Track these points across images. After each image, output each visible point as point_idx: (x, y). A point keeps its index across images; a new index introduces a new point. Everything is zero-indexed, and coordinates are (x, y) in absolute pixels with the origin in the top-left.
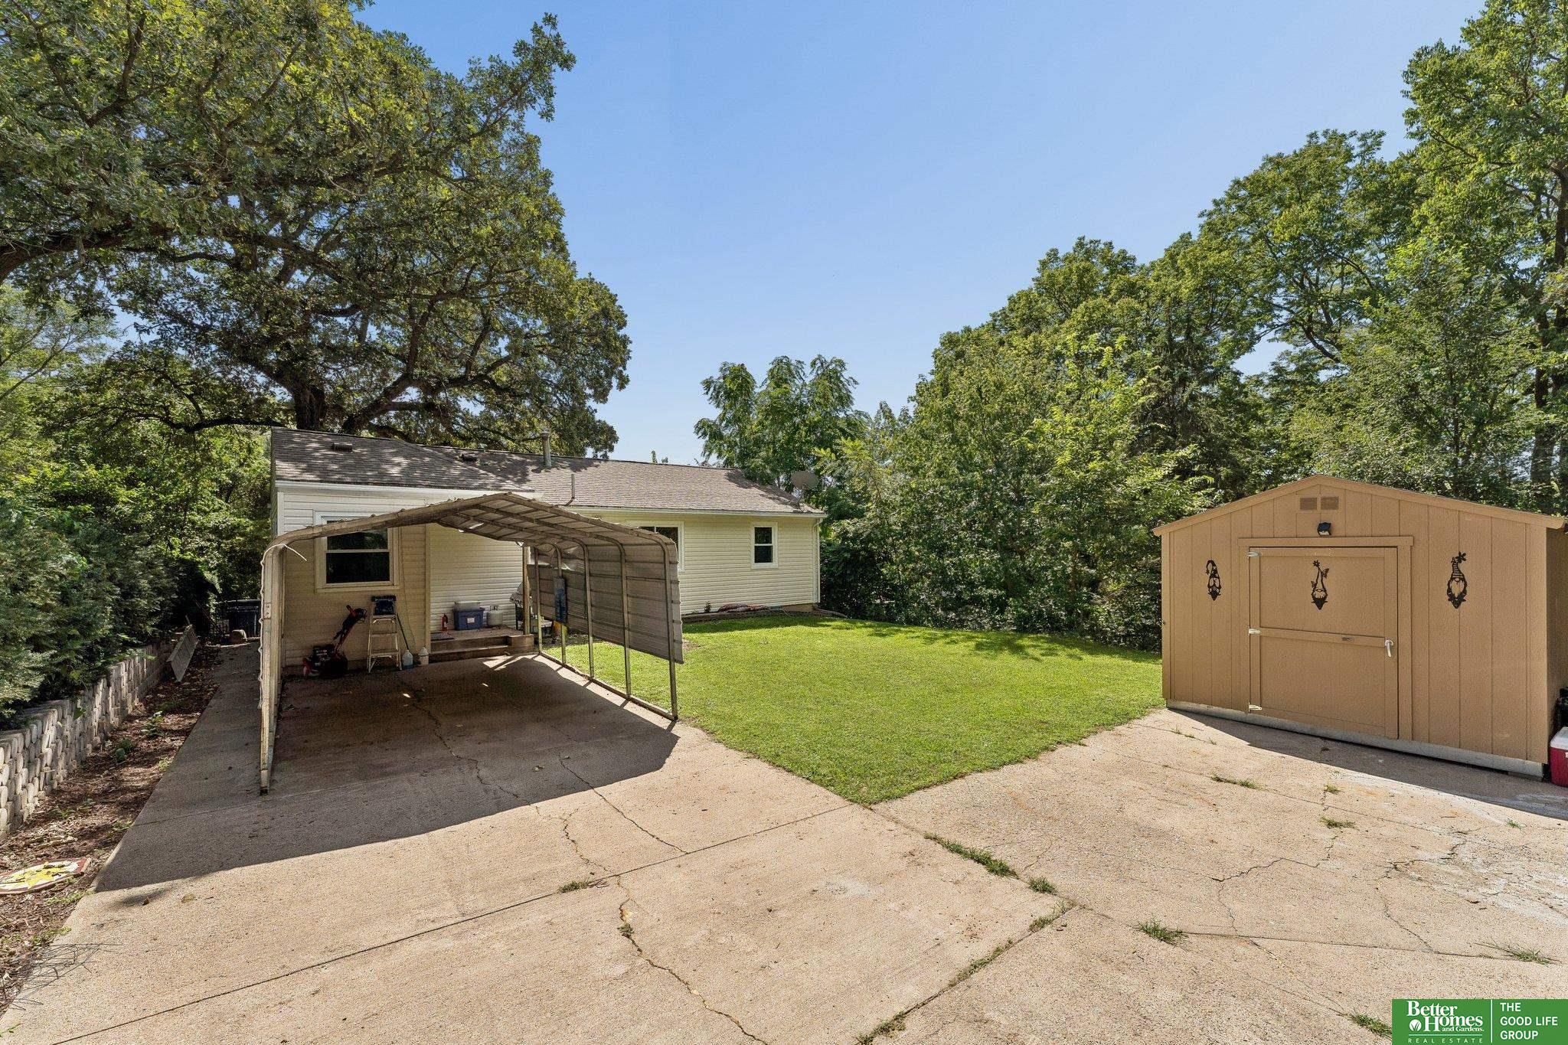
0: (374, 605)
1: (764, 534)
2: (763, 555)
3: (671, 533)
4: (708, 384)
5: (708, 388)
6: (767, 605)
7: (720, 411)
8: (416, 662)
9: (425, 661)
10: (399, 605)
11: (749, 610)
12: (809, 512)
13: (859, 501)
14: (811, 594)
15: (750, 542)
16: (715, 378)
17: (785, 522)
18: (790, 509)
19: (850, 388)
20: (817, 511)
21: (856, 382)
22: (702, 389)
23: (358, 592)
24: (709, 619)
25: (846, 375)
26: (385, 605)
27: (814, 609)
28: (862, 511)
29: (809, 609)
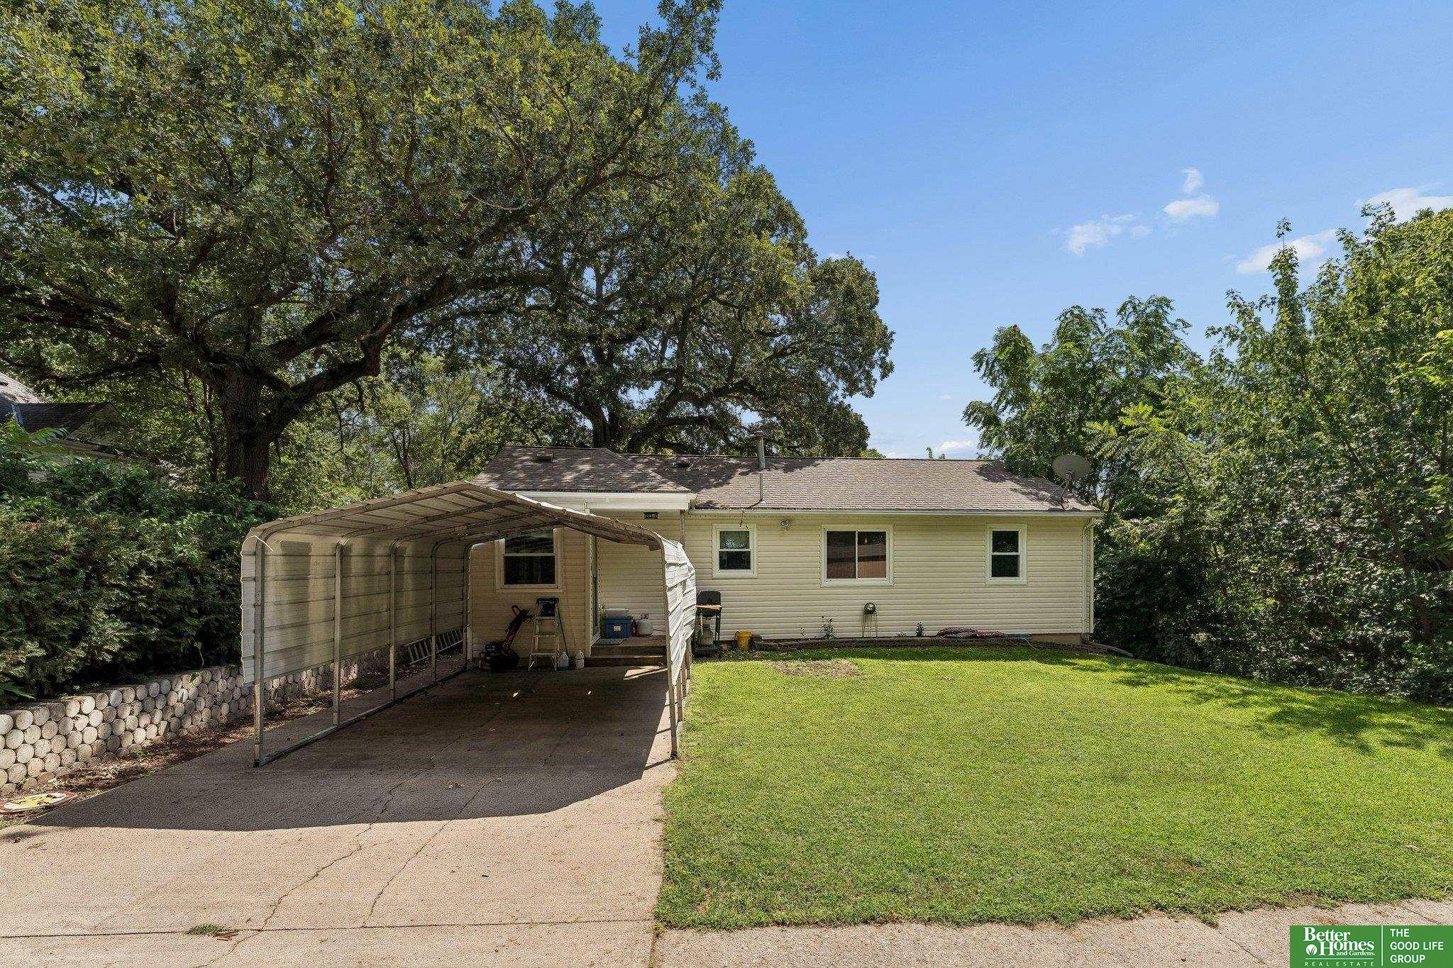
0: (541, 607)
1: (1006, 540)
2: (1005, 566)
3: (879, 538)
4: (979, 358)
5: (980, 363)
6: (1002, 631)
7: (996, 390)
8: (572, 665)
9: (581, 664)
10: (562, 607)
11: (975, 636)
12: (1074, 510)
13: (1161, 494)
14: (1080, 620)
15: (985, 550)
16: (989, 349)
17: (1038, 524)
18: (1046, 506)
19: (1177, 333)
20: (1086, 508)
21: (1186, 325)
22: (972, 364)
23: (528, 593)
24: (923, 644)
25: (1172, 317)
26: (549, 606)
27: (1084, 642)
28: (1165, 505)
29: (1076, 641)
